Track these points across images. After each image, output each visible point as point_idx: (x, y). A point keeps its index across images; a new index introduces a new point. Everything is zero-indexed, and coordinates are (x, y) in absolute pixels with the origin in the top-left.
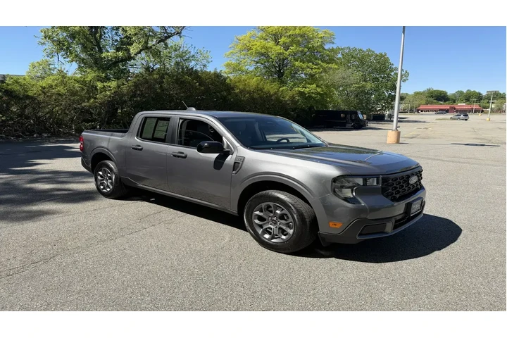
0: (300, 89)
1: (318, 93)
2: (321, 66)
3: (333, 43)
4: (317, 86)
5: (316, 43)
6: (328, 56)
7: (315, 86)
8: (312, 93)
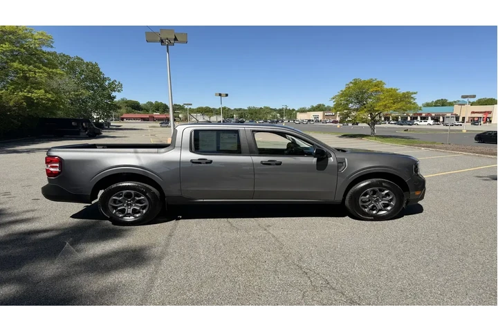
0: (26, 94)
1: (49, 100)
2: (45, 70)
3: (52, 47)
4: (46, 92)
5: (31, 43)
6: (47, 59)
7: (42, 91)
8: (42, 99)
